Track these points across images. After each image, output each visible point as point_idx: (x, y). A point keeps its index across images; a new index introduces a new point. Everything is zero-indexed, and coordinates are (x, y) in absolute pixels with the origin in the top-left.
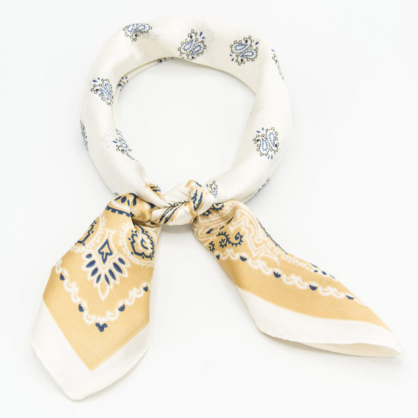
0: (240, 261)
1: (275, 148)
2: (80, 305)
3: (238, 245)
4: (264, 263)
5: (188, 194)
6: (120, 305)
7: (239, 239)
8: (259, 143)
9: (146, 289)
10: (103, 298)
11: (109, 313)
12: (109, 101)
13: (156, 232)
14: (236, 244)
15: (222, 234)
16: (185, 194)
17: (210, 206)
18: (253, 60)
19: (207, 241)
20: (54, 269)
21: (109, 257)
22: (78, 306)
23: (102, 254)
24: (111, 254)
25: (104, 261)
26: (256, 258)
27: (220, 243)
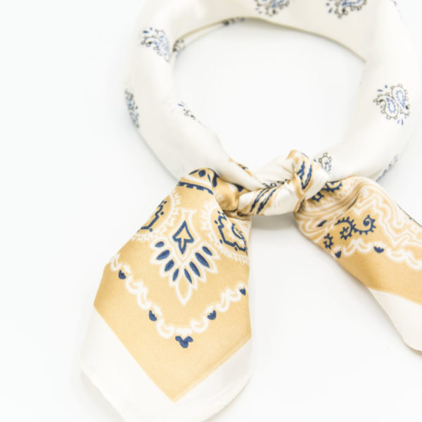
0: (375, 253)
1: (405, 111)
2: (150, 312)
3: (369, 233)
4: (410, 254)
5: (291, 169)
6: (209, 311)
7: (370, 225)
8: (383, 103)
9: (243, 292)
10: (184, 301)
11: (194, 323)
12: (167, 58)
13: (246, 225)
14: (366, 232)
15: (343, 221)
16: (287, 170)
17: (322, 185)
18: (358, 8)
19: (320, 235)
20: (108, 267)
21: (189, 245)
22: (148, 313)
23: (179, 240)
24: (192, 240)
25: (183, 250)
26: (398, 247)
27: (341, 233)
